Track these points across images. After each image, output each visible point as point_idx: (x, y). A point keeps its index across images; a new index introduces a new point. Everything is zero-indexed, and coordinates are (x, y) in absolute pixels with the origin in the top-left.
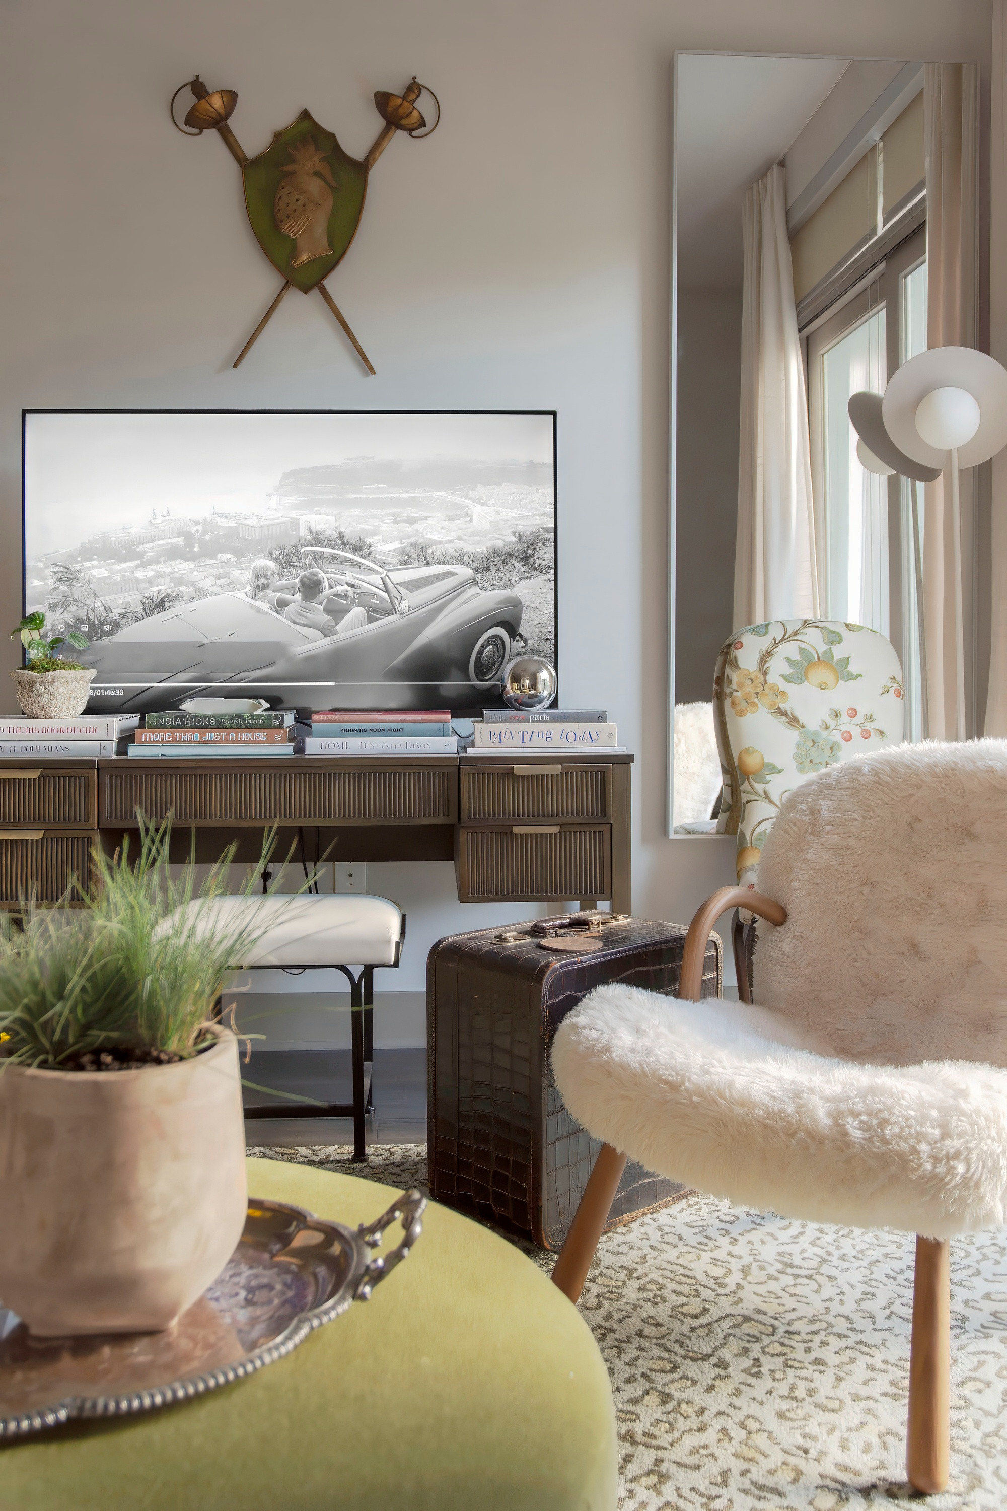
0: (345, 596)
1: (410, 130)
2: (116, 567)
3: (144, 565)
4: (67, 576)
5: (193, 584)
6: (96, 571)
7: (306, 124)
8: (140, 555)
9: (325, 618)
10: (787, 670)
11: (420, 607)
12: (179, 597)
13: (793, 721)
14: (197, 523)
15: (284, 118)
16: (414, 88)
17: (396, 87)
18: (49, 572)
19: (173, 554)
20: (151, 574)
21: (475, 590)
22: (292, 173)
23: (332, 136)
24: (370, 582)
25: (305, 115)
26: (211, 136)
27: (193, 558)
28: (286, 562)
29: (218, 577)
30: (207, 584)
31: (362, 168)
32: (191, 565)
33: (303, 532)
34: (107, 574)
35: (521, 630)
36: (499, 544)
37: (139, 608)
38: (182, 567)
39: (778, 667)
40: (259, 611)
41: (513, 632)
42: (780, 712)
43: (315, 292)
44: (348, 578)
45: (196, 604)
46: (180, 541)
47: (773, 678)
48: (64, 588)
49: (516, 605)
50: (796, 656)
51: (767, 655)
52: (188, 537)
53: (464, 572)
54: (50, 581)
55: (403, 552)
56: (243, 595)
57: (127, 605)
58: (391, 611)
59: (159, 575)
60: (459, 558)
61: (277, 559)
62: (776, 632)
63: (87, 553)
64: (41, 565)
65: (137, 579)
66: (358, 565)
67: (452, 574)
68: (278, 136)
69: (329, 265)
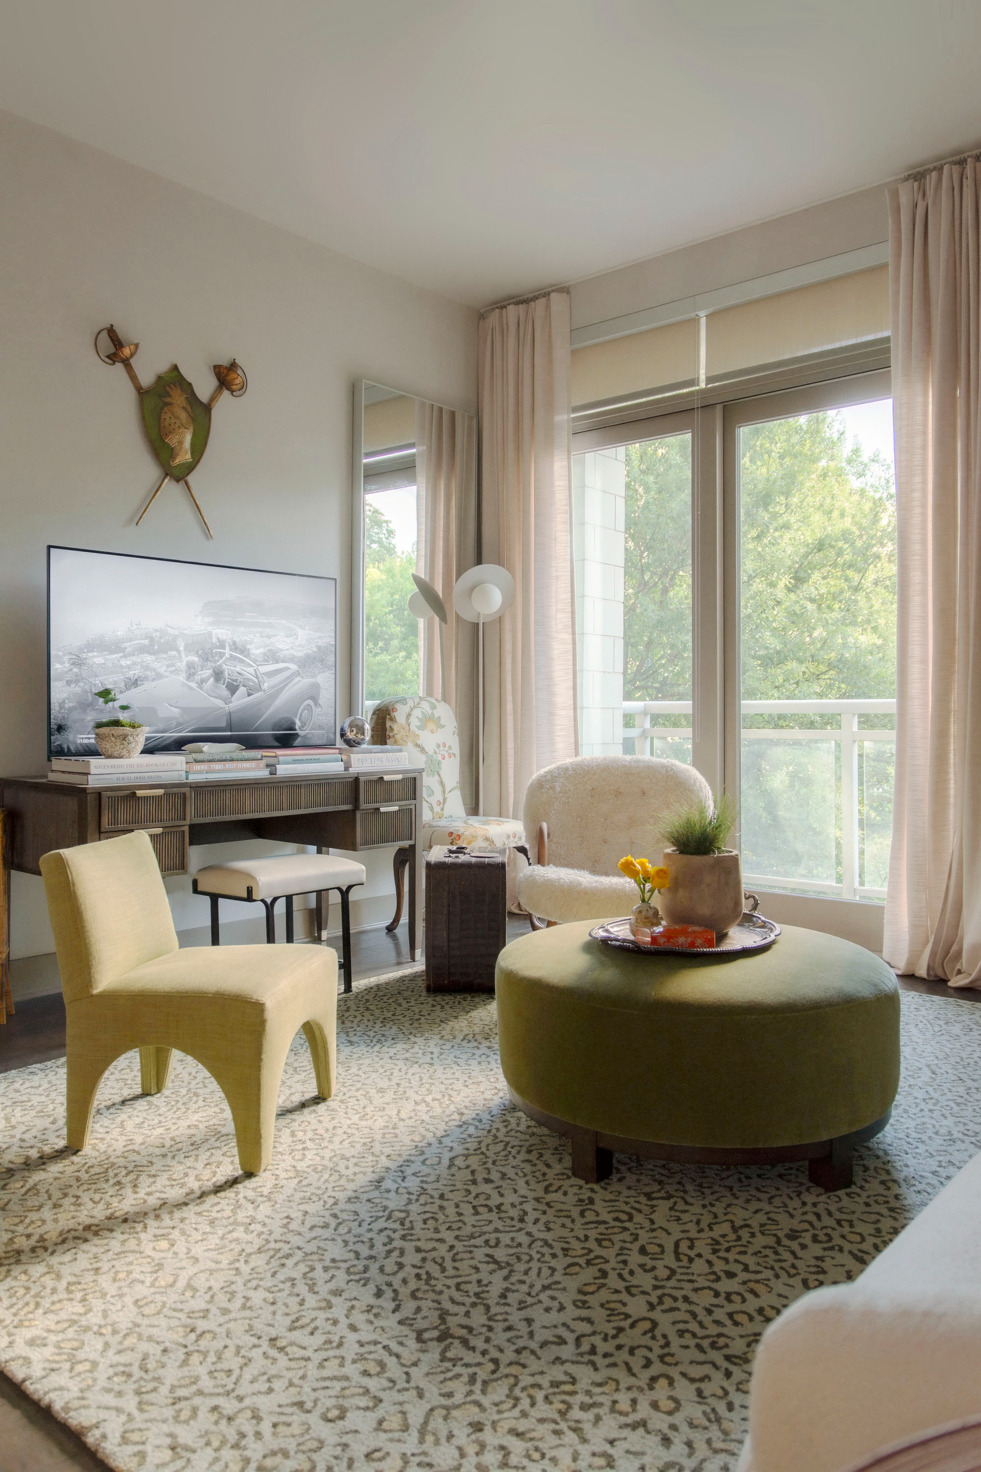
0: (236, 681)
1: (232, 391)
2: (109, 657)
3: (125, 656)
4: (78, 662)
5: (154, 670)
6: (97, 659)
7: (175, 373)
8: (123, 650)
9: (226, 693)
10: (418, 724)
11: (273, 687)
12: (146, 678)
13: (423, 750)
14: (157, 631)
15: (163, 367)
16: (233, 366)
17: (225, 362)
18: (66, 658)
19: (142, 650)
20: (129, 663)
21: (299, 678)
22: (171, 404)
23: (190, 384)
24: (248, 672)
25: (175, 368)
26: (119, 366)
27: (154, 654)
28: (206, 657)
29: (168, 666)
30: (162, 670)
31: (208, 408)
32: (153, 658)
33: (214, 640)
34: (103, 661)
35: (320, 702)
36: (310, 652)
37: (122, 685)
38: (148, 658)
39: (414, 722)
40: (191, 688)
41: (316, 704)
42: (417, 745)
43: (182, 483)
44: (238, 669)
45: (156, 683)
46: (146, 642)
47: (413, 727)
48: (75, 670)
49: (316, 686)
50: (420, 716)
51: (409, 716)
52: (152, 639)
53: (293, 667)
54: (67, 665)
55: (265, 654)
56: (182, 678)
57: (115, 683)
58: (259, 689)
59: (134, 664)
60: (292, 659)
61: (199, 656)
62: (410, 703)
63: (91, 646)
64: (61, 654)
65: (121, 666)
66: (241, 661)
67: (288, 668)
68: (159, 378)
69: (190, 467)
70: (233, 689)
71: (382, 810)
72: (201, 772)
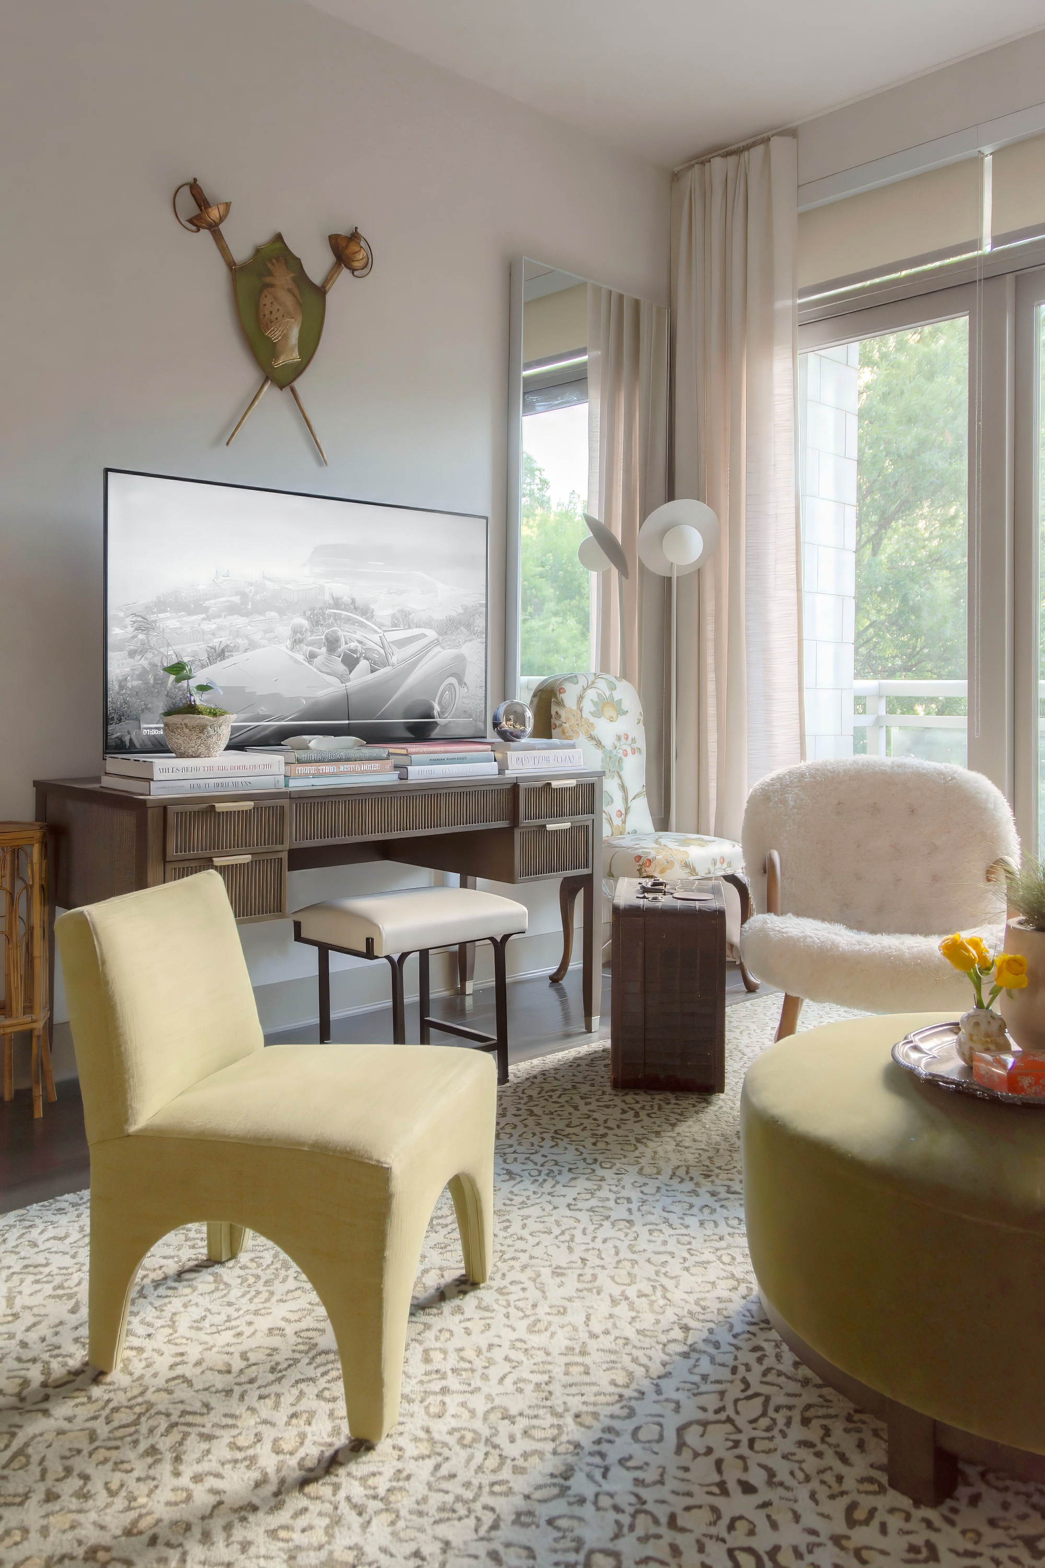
0: (355, 651)
1: (353, 270)
2: (185, 619)
3: (208, 619)
4: (144, 625)
5: (247, 637)
6: (170, 622)
7: (278, 245)
8: (205, 610)
9: (342, 668)
10: (593, 709)
11: (405, 660)
12: (236, 648)
13: (599, 744)
14: (251, 584)
15: (263, 237)
16: (355, 236)
17: (344, 231)
18: (128, 621)
19: (233, 610)
20: (214, 626)
21: (438, 649)
22: (272, 286)
23: (299, 259)
24: (372, 640)
25: (279, 238)
26: (205, 234)
27: (247, 615)
28: (316, 621)
29: (266, 632)
30: (257, 637)
31: (321, 292)
32: (245, 620)
33: (327, 597)
34: (178, 625)
35: (466, 680)
36: (454, 614)
37: (204, 657)
38: (238, 621)
39: (588, 706)
40: (296, 661)
41: (461, 682)
42: (592, 738)
43: (287, 389)
44: (358, 636)
45: (248, 654)
46: (237, 599)
47: (586, 714)
48: (141, 636)
49: (461, 659)
50: (596, 699)
51: (581, 698)
52: (244, 595)
53: (431, 634)
54: (130, 629)
55: (393, 616)
56: (284, 648)
57: (195, 654)
58: (385, 663)
59: (220, 628)
60: (428, 624)
61: (308, 619)
62: (582, 682)
63: (161, 605)
64: (122, 614)
65: (204, 633)
66: (362, 625)
67: (425, 636)
68: (258, 251)
69: (298, 370)
70: (350, 662)
71: (550, 827)
72: (306, 776)
